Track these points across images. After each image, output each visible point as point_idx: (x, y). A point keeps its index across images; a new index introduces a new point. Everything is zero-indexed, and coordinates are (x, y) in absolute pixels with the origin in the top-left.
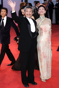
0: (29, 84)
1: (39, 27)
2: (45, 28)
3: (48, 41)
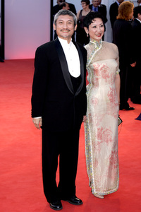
0: (62, 201)
1: (89, 66)
2: (105, 69)
3: (112, 101)
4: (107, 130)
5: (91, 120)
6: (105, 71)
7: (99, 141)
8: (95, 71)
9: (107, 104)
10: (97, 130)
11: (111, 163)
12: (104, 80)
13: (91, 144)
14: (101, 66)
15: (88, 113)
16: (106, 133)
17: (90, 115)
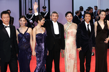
1: (66, 31)
2: (72, 32)
3: (74, 44)
4: (73, 55)
5: (66, 51)
6: (72, 33)
7: (70, 59)
8: (69, 33)
9: (72, 45)
10: (69, 55)
11: (74, 67)
12: (71, 36)
13: (67, 60)
14: (71, 31)
15: (65, 48)
16: (72, 56)
17: (66, 49)
